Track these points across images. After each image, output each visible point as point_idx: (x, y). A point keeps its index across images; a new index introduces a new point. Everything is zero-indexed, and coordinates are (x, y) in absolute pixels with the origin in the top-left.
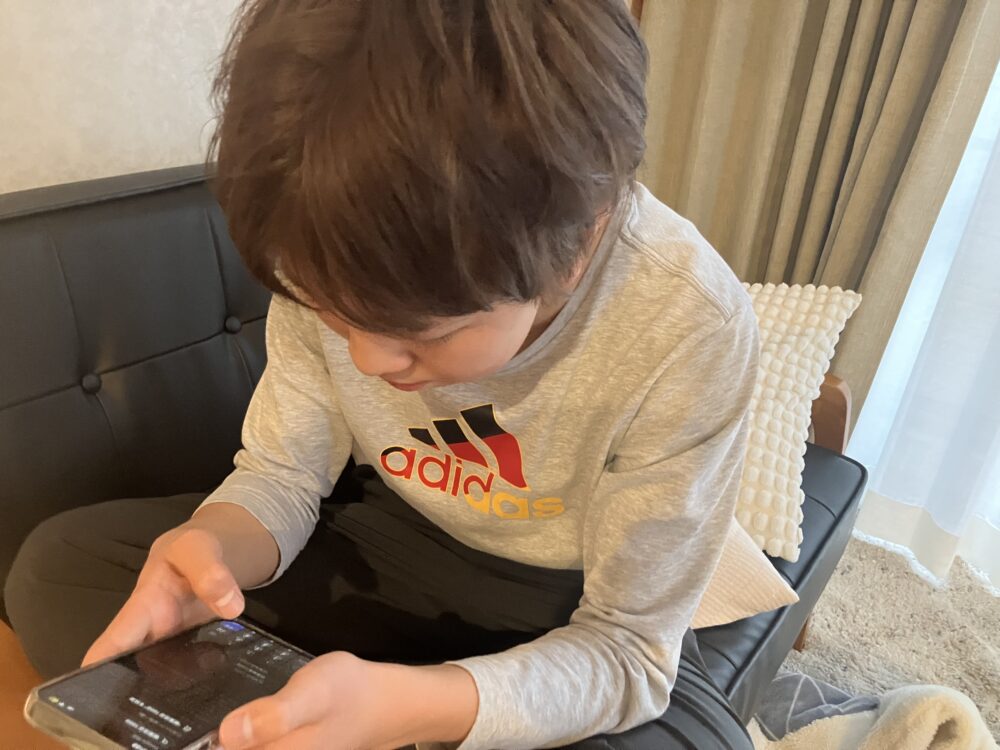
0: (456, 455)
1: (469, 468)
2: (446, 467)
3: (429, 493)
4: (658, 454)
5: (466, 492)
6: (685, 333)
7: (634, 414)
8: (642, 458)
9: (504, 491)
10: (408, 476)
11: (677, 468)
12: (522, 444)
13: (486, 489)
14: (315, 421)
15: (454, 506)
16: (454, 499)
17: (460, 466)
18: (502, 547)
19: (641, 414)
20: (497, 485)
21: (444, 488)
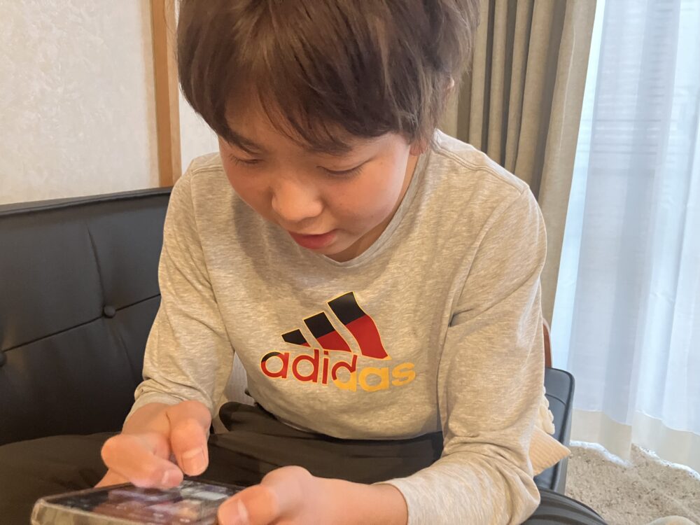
0: (324, 348)
1: (336, 356)
2: (315, 362)
3: (303, 386)
4: (491, 300)
5: (334, 377)
6: (495, 205)
7: (467, 274)
8: (479, 306)
9: (368, 366)
10: (284, 376)
11: (508, 308)
12: (378, 322)
13: (352, 369)
14: (205, 343)
15: (326, 393)
16: (324, 387)
17: (326, 357)
18: (366, 423)
19: (473, 271)
20: (362, 363)
21: (315, 380)
